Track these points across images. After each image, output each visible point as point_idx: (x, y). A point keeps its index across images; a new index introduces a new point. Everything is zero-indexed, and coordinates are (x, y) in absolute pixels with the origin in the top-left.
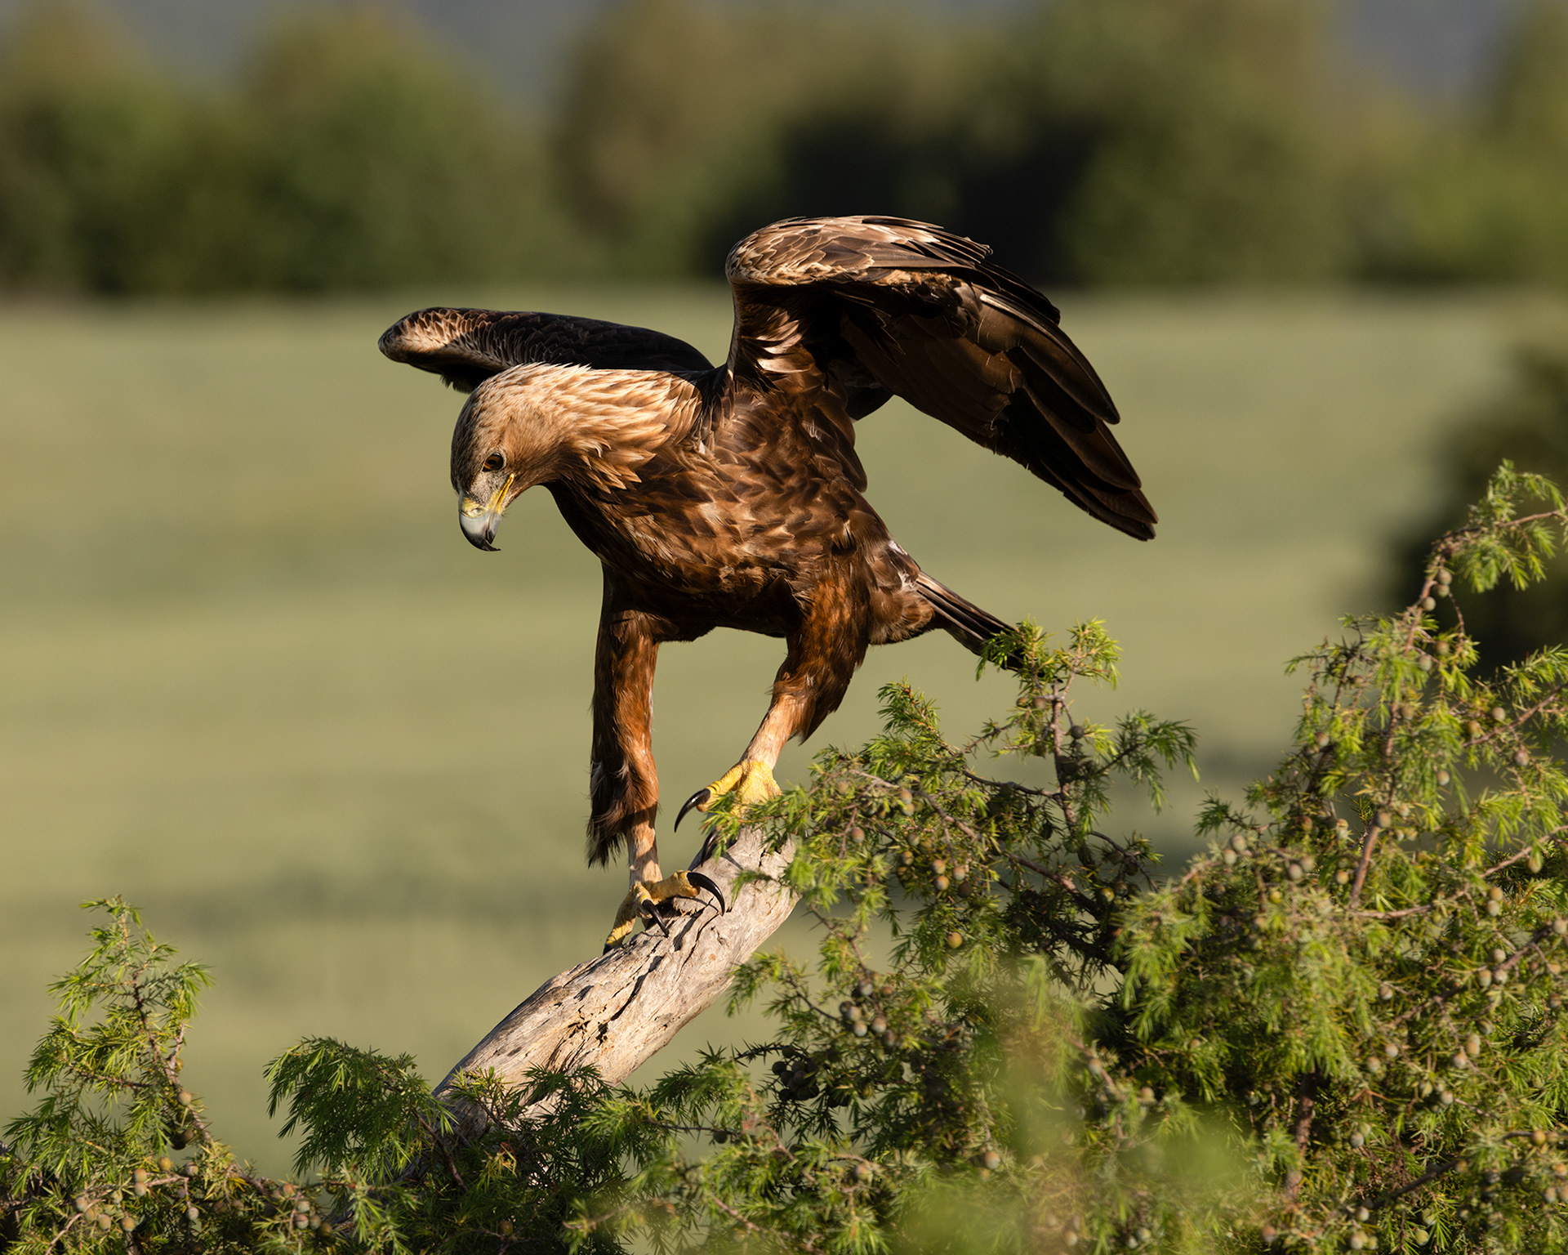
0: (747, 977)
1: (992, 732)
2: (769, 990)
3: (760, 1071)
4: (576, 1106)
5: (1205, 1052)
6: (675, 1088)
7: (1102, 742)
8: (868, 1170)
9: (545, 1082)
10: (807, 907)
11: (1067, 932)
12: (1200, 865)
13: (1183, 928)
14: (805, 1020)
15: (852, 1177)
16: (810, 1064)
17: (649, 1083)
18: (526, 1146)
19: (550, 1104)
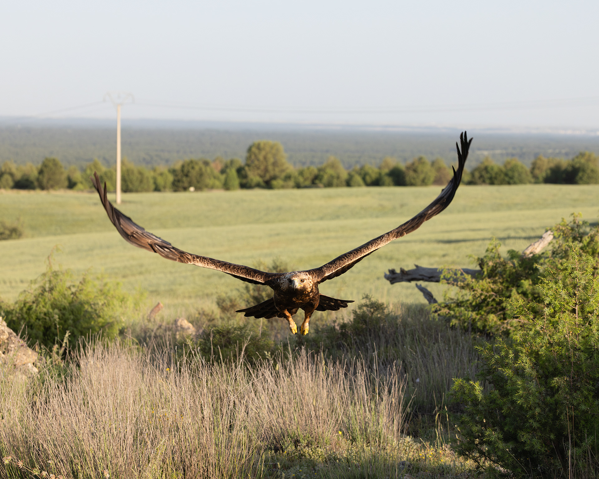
0: (549, 243)
1: (571, 222)
2: (551, 245)
3: (550, 252)
4: (534, 255)
5: (590, 250)
6: (543, 253)
7: (581, 223)
8: (560, 261)
9: (531, 253)
10: (554, 237)
11: (577, 240)
12: (589, 234)
13: (588, 240)
14: (555, 248)
15: (559, 261)
16: (555, 251)
17: (540, 253)
18: (529, 259)
19: (531, 255)
